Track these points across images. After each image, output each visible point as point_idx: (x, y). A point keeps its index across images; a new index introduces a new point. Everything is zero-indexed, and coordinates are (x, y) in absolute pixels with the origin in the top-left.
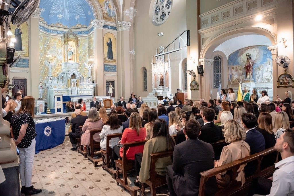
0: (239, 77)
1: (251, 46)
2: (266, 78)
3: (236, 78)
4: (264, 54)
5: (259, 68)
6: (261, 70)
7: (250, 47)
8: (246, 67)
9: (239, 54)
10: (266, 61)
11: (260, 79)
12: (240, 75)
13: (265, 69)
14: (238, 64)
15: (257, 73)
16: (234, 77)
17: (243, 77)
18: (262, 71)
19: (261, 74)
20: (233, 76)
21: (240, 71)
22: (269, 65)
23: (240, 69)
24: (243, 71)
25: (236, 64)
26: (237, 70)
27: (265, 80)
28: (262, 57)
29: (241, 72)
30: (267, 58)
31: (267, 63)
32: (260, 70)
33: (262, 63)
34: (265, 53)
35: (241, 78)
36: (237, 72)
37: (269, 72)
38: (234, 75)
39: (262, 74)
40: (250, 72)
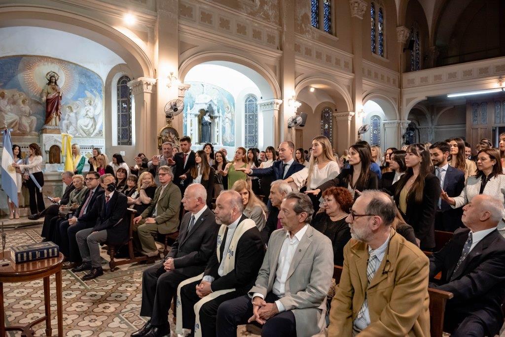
0: (20, 119)
1: (53, 58)
2: (85, 128)
3: (11, 121)
4: (81, 83)
5: (70, 108)
6: (74, 111)
7: (50, 58)
8: (47, 100)
9: (21, 65)
10: (85, 96)
11: (71, 129)
12: (21, 114)
13: (83, 112)
14: (18, 87)
15: (66, 117)
16: (6, 118)
17: (32, 122)
18: (76, 113)
19: (75, 120)
20: (3, 114)
21: (22, 105)
22: (90, 105)
23: (24, 102)
24: (31, 108)
25: (12, 88)
26: (14, 103)
27: (81, 131)
28: (76, 87)
29: (27, 108)
30: (86, 92)
31: (87, 102)
32: (72, 111)
33: (76, 98)
34: (83, 80)
35: (25, 122)
36: (15, 106)
37: (91, 118)
38: (7, 114)
39: (77, 120)
40: (59, 113)
